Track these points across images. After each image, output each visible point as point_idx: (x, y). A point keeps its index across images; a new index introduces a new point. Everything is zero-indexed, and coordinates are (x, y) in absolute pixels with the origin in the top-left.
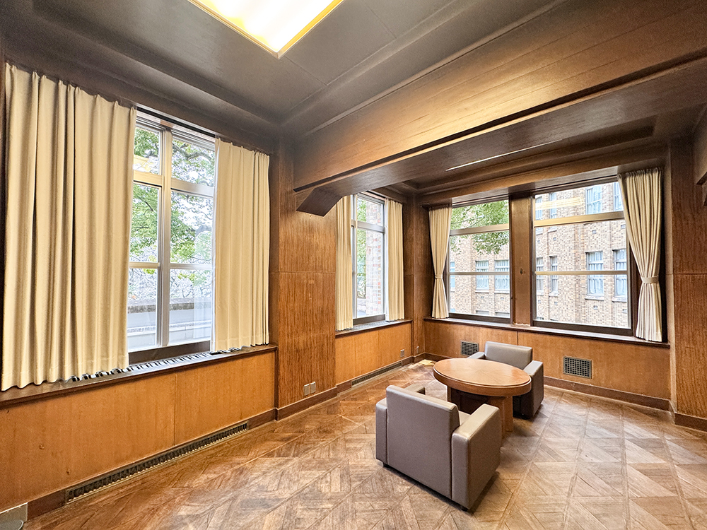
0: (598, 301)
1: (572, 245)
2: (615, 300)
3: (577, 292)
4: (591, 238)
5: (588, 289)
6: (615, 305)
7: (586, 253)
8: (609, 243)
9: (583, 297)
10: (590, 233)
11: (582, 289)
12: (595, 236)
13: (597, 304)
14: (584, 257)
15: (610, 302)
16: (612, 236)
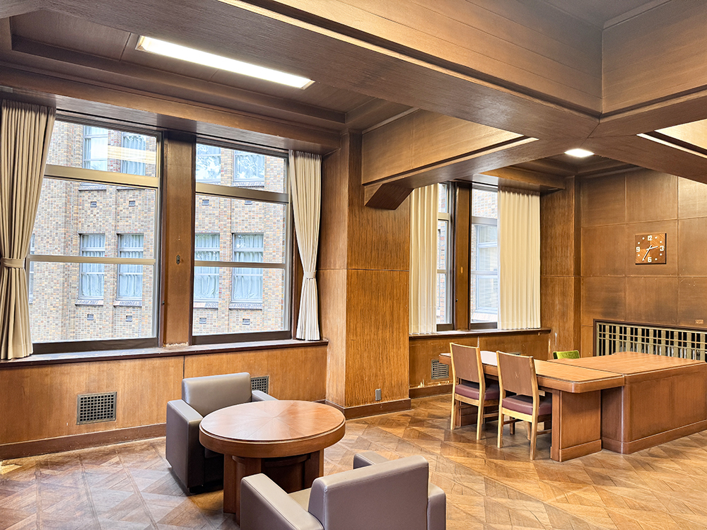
0: (95, 306)
1: (61, 220)
2: (118, 303)
3: (66, 295)
4: (89, 212)
5: (81, 289)
6: (119, 310)
7: (80, 234)
8: (113, 224)
9: (73, 302)
10: (87, 205)
11: (73, 290)
12: (95, 211)
13: (92, 311)
14: (76, 240)
15: (112, 307)
16: (117, 214)
